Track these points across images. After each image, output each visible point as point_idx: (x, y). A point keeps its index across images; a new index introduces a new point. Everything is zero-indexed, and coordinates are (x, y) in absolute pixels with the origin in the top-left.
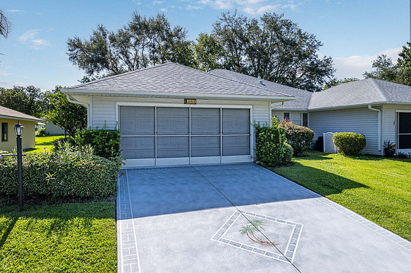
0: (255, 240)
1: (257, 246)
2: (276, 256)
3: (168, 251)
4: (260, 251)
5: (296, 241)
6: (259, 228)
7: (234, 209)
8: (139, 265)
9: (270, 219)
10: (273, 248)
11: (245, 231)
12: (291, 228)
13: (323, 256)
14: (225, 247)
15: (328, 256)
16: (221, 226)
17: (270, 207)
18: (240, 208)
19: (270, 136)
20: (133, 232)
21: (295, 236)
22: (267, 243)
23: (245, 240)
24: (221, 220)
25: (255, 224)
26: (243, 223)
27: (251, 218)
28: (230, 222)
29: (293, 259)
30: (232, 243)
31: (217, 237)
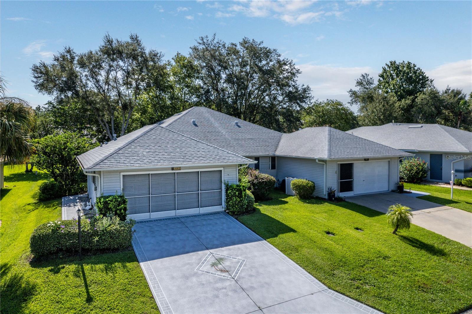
0: (218, 269)
1: (219, 273)
2: (228, 277)
3: (173, 278)
4: (220, 275)
5: (240, 269)
6: (221, 263)
7: (208, 252)
8: (160, 285)
9: (228, 257)
10: (227, 273)
11: (213, 265)
12: (239, 262)
13: (251, 276)
14: (202, 274)
15: (254, 276)
16: (200, 263)
17: (230, 249)
18: (212, 251)
19: (235, 193)
20: (151, 269)
21: (240, 266)
22: (225, 271)
23: (213, 270)
24: (200, 259)
25: (220, 260)
26: (213, 260)
27: (217, 257)
28: (205, 260)
29: (236, 278)
30: (206, 272)
31: (198, 269)
